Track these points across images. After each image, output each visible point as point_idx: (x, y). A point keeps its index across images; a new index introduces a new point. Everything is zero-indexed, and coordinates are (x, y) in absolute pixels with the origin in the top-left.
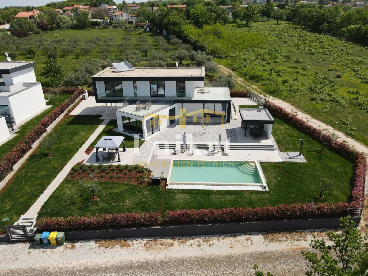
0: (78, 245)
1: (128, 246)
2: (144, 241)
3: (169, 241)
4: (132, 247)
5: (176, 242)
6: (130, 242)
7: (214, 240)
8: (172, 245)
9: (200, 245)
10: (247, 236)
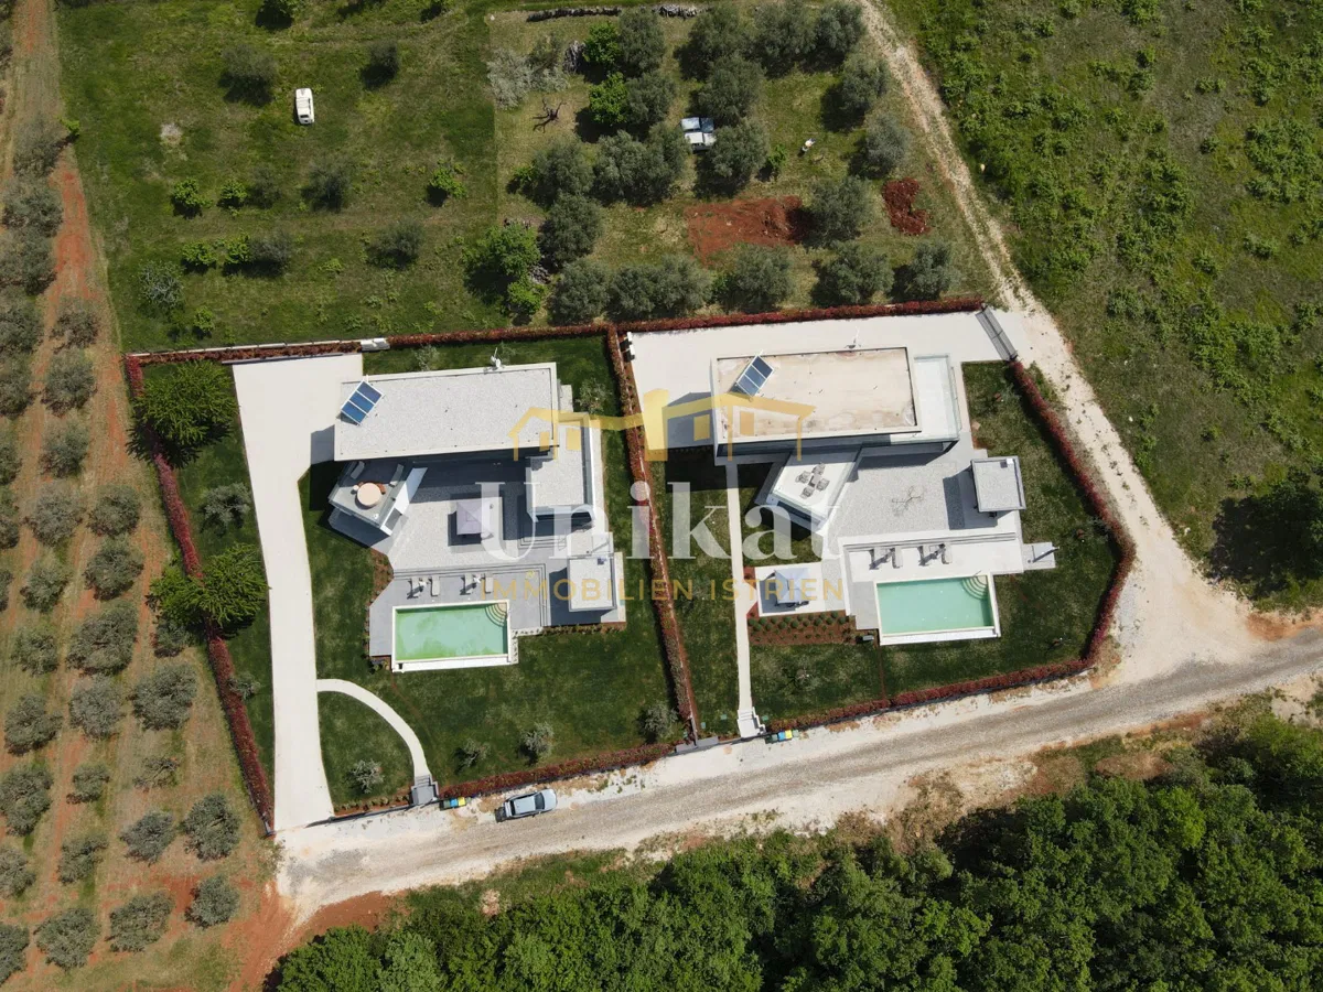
0: (809, 732)
1: (858, 726)
2: (872, 718)
3: (896, 714)
4: (862, 728)
5: (902, 714)
6: (858, 722)
7: (940, 707)
8: (899, 719)
9: (926, 716)
10: (972, 698)
